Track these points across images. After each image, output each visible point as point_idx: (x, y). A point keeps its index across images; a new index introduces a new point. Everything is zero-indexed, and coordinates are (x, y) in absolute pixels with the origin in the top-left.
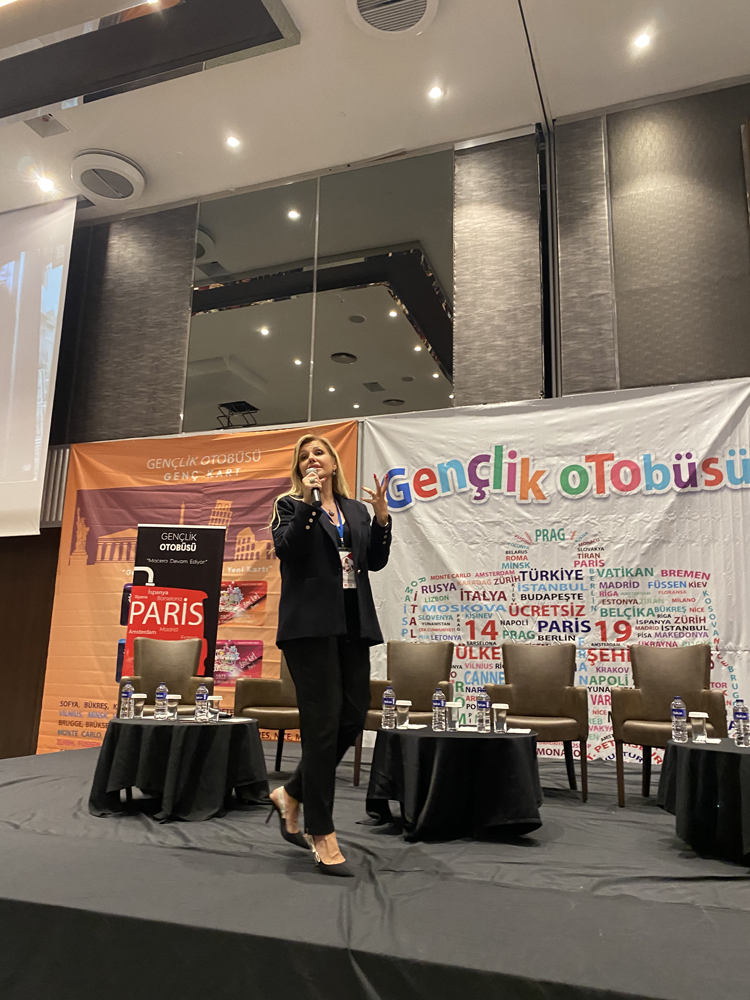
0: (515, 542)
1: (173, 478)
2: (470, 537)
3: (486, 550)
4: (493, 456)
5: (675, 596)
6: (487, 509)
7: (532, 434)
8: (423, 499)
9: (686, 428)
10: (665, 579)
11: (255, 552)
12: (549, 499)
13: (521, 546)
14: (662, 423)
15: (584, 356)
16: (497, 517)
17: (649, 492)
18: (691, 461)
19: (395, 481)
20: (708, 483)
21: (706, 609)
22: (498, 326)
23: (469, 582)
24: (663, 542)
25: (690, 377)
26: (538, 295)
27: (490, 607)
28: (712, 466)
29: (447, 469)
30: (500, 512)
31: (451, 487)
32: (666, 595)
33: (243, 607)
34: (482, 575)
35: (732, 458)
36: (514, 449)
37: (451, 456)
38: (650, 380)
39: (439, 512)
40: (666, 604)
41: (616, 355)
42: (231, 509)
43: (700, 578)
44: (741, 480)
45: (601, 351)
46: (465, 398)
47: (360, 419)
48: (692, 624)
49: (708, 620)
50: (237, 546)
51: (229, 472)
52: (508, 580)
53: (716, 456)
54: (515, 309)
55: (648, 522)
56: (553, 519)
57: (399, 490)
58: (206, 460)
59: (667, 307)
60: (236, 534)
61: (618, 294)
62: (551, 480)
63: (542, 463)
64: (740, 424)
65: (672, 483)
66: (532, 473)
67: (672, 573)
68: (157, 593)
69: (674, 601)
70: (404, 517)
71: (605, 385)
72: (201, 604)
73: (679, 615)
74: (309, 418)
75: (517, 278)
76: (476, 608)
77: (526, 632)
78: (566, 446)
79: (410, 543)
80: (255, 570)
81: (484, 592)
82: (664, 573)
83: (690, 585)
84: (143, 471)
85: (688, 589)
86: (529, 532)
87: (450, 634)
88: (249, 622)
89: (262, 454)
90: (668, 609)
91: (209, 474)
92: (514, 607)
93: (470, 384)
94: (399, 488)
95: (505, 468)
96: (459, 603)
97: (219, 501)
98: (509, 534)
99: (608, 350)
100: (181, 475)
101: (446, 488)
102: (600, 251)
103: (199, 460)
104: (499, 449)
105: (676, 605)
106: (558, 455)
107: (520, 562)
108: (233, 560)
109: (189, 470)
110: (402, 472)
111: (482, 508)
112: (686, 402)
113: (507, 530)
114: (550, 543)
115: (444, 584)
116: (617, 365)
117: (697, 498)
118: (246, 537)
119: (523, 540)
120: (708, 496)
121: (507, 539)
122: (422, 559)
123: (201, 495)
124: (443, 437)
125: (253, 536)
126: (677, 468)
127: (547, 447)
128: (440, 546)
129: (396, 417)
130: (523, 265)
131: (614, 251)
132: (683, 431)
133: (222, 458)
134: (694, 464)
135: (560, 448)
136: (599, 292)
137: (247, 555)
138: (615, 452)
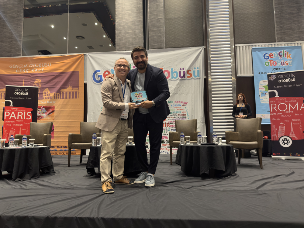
1: (19, 71)
5: (178, 109)
10: (176, 104)
11: (50, 96)
14: (176, 59)
15: (155, 37)
17: (172, 79)
18: (184, 70)
19: (97, 74)
20: (188, 77)
21: (186, 112)
22: (130, 26)
24: (176, 93)
25: (185, 46)
26: (142, 17)
32: (176, 108)
33: (47, 114)
35: (195, 70)
38: (174, 46)
40: (176, 111)
41: (164, 38)
42: (41, 82)
43: (185, 104)
44: (197, 76)
45: (160, 36)
46: (119, 49)
47: (85, 53)
48: (182, 116)
49: (186, 115)
50: (44, 94)
51: (39, 70)
53: (190, 69)
54: (135, 21)
55: (172, 88)
57: (98, 77)
58: (31, 65)
59: (179, 24)
60: (43, 91)
61: (165, 18)
64: (197, 60)
65: (179, 77)
67: (177, 102)
68: (14, 109)
69: (178, 110)
71: (161, 47)
72: (31, 113)
73: (179, 114)
74: (68, 53)
75: (136, 11)
80: (50, 102)
82: (175, 102)
83: (182, 105)
84: (8, 68)
85: (182, 106)
88: (49, 119)
89: (51, 64)
90: (176, 112)
91: (33, 70)
93: (121, 44)
94: (99, 76)
97: (36, 80)
99: (162, 36)
100: (22, 70)
102: (160, 5)
103: (29, 65)
105: (178, 111)
108: (42, 99)
109: (25, 69)
110: (99, 71)
112: (184, 53)
116: (165, 41)
117: (185, 81)
118: (47, 91)
120: (188, 81)
123: (30, 77)
125: (49, 91)
126: (180, 72)
129: (97, 53)
130: (137, 7)
131: (164, 5)
132: (182, 62)
133: (37, 65)
134: (185, 71)
136: (160, 18)
137: (47, 97)
138: (163, 67)
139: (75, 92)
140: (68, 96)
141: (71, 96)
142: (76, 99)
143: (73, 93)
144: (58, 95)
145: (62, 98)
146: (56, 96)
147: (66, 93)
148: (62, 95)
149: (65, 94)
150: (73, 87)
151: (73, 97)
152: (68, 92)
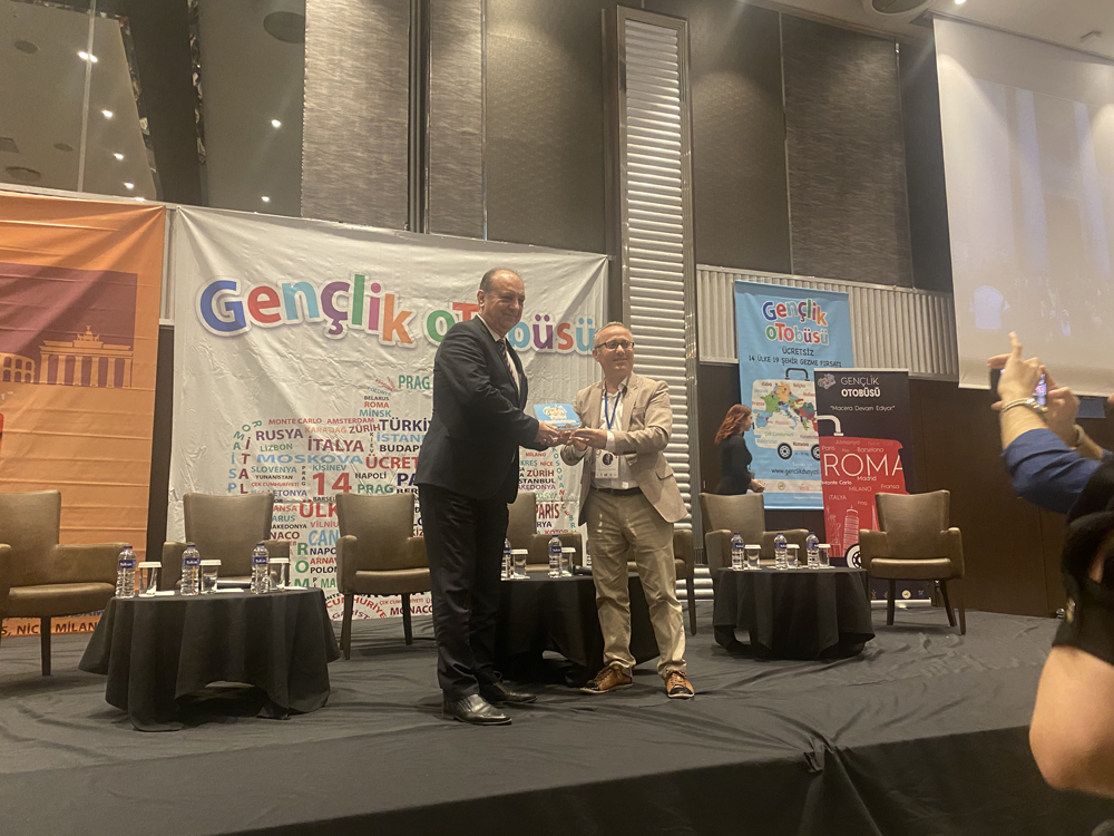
0: (376, 387)
2: (322, 377)
3: (342, 393)
4: (352, 285)
6: (344, 346)
7: (398, 269)
8: (261, 324)
9: (546, 290)
12: (414, 343)
13: (382, 392)
16: (356, 356)
18: (549, 323)
19: (222, 296)
20: (561, 346)
21: (554, 463)
23: (319, 429)
25: (550, 242)
26: (403, 113)
27: (343, 459)
28: (565, 331)
29: (295, 292)
30: (359, 351)
31: (300, 314)
34: (335, 421)
35: (581, 326)
36: (378, 282)
37: (301, 277)
39: (282, 342)
44: (587, 347)
45: (470, 194)
47: (170, 205)
48: (542, 477)
49: (555, 473)
52: (366, 428)
53: (571, 323)
54: (380, 121)
56: (418, 365)
57: (227, 309)
61: (488, 137)
62: (418, 323)
63: (408, 303)
64: (589, 295)
65: (532, 342)
66: (396, 313)
69: (528, 455)
70: (234, 344)
71: (473, 232)
73: (531, 468)
74: (80, 187)
76: (326, 459)
77: (383, 486)
78: (435, 289)
79: (242, 377)
81: (338, 441)
86: (391, 377)
87: (293, 488)
92: (372, 458)
93: (322, 195)
94: (229, 306)
95: (367, 301)
96: (307, 453)
98: (369, 377)
99: (477, 196)
101: (292, 314)
104: (360, 279)
105: (528, 459)
106: (426, 297)
107: (380, 409)
110: (232, 285)
111: (338, 345)
112: (548, 266)
113: (367, 373)
114: (414, 391)
115: (286, 429)
116: (485, 214)
117: (552, 359)
119: (384, 385)
120: (561, 358)
121: (366, 382)
122: (258, 398)
124: (290, 252)
126: (536, 328)
127: (415, 287)
128: (284, 385)
129: (224, 214)
131: (485, 90)
132: (543, 293)
134: (551, 326)
135: (427, 289)
139: (112, 361)
140: (78, 374)
141: (95, 377)
142: (118, 390)
143: (104, 363)
144: (24, 364)
145: (44, 379)
146: (13, 370)
147: (70, 361)
148: (45, 366)
149: (62, 367)
150: (105, 340)
151: (102, 382)
152: (79, 359)
